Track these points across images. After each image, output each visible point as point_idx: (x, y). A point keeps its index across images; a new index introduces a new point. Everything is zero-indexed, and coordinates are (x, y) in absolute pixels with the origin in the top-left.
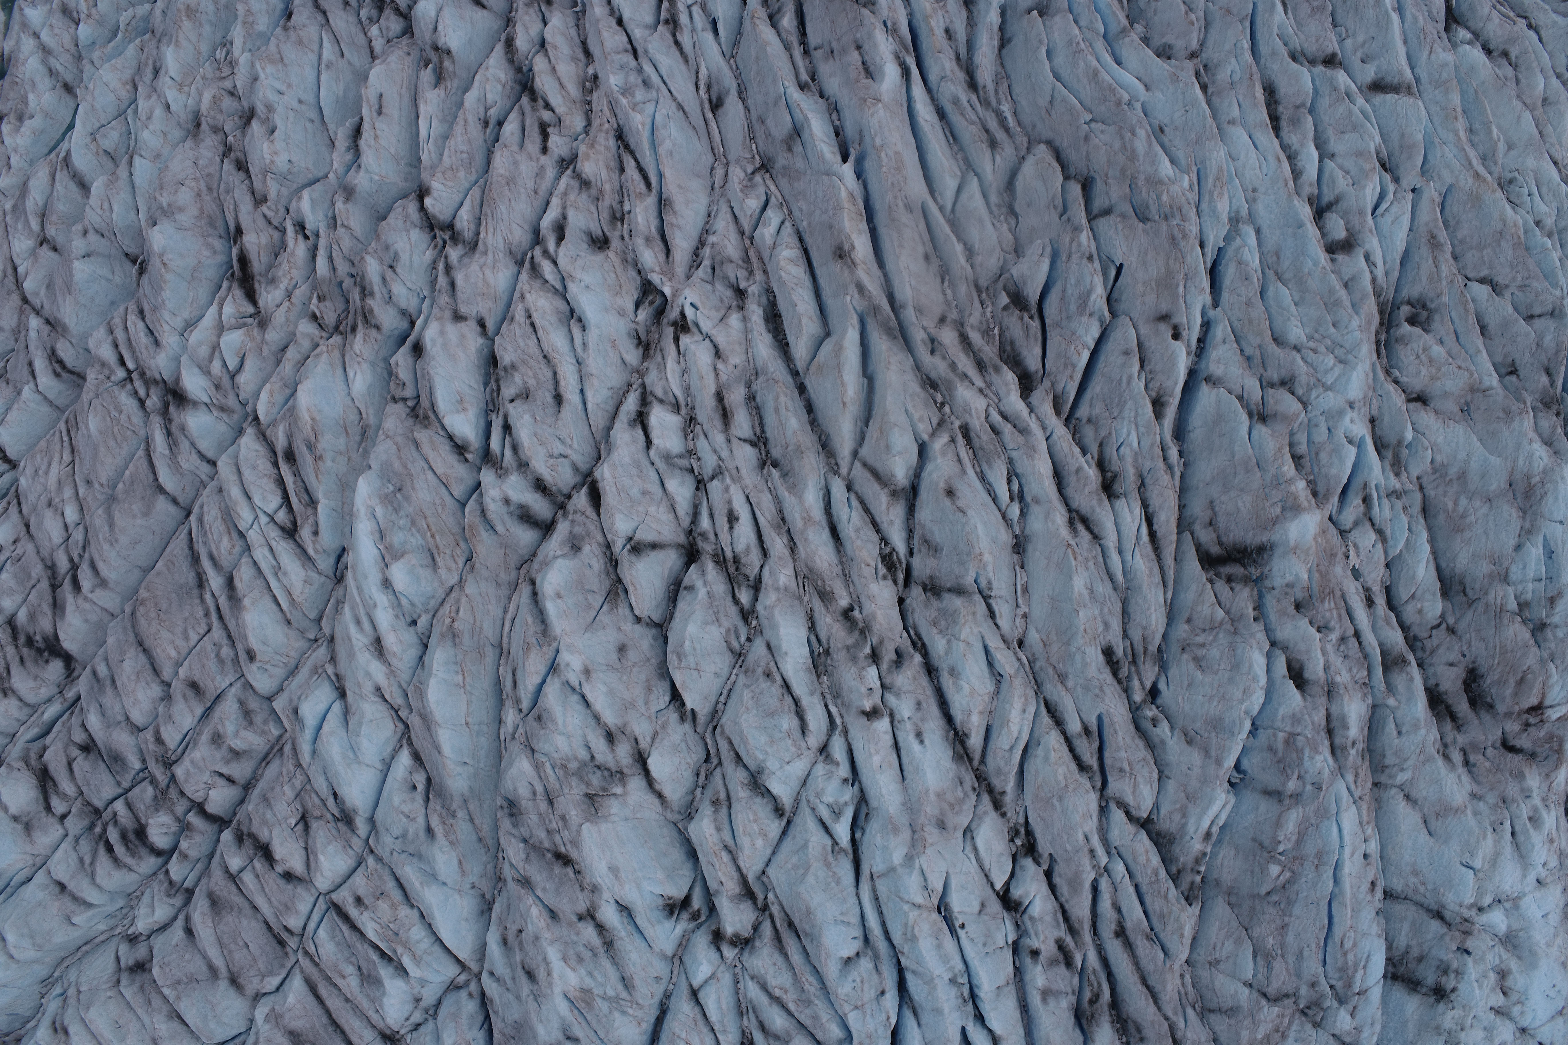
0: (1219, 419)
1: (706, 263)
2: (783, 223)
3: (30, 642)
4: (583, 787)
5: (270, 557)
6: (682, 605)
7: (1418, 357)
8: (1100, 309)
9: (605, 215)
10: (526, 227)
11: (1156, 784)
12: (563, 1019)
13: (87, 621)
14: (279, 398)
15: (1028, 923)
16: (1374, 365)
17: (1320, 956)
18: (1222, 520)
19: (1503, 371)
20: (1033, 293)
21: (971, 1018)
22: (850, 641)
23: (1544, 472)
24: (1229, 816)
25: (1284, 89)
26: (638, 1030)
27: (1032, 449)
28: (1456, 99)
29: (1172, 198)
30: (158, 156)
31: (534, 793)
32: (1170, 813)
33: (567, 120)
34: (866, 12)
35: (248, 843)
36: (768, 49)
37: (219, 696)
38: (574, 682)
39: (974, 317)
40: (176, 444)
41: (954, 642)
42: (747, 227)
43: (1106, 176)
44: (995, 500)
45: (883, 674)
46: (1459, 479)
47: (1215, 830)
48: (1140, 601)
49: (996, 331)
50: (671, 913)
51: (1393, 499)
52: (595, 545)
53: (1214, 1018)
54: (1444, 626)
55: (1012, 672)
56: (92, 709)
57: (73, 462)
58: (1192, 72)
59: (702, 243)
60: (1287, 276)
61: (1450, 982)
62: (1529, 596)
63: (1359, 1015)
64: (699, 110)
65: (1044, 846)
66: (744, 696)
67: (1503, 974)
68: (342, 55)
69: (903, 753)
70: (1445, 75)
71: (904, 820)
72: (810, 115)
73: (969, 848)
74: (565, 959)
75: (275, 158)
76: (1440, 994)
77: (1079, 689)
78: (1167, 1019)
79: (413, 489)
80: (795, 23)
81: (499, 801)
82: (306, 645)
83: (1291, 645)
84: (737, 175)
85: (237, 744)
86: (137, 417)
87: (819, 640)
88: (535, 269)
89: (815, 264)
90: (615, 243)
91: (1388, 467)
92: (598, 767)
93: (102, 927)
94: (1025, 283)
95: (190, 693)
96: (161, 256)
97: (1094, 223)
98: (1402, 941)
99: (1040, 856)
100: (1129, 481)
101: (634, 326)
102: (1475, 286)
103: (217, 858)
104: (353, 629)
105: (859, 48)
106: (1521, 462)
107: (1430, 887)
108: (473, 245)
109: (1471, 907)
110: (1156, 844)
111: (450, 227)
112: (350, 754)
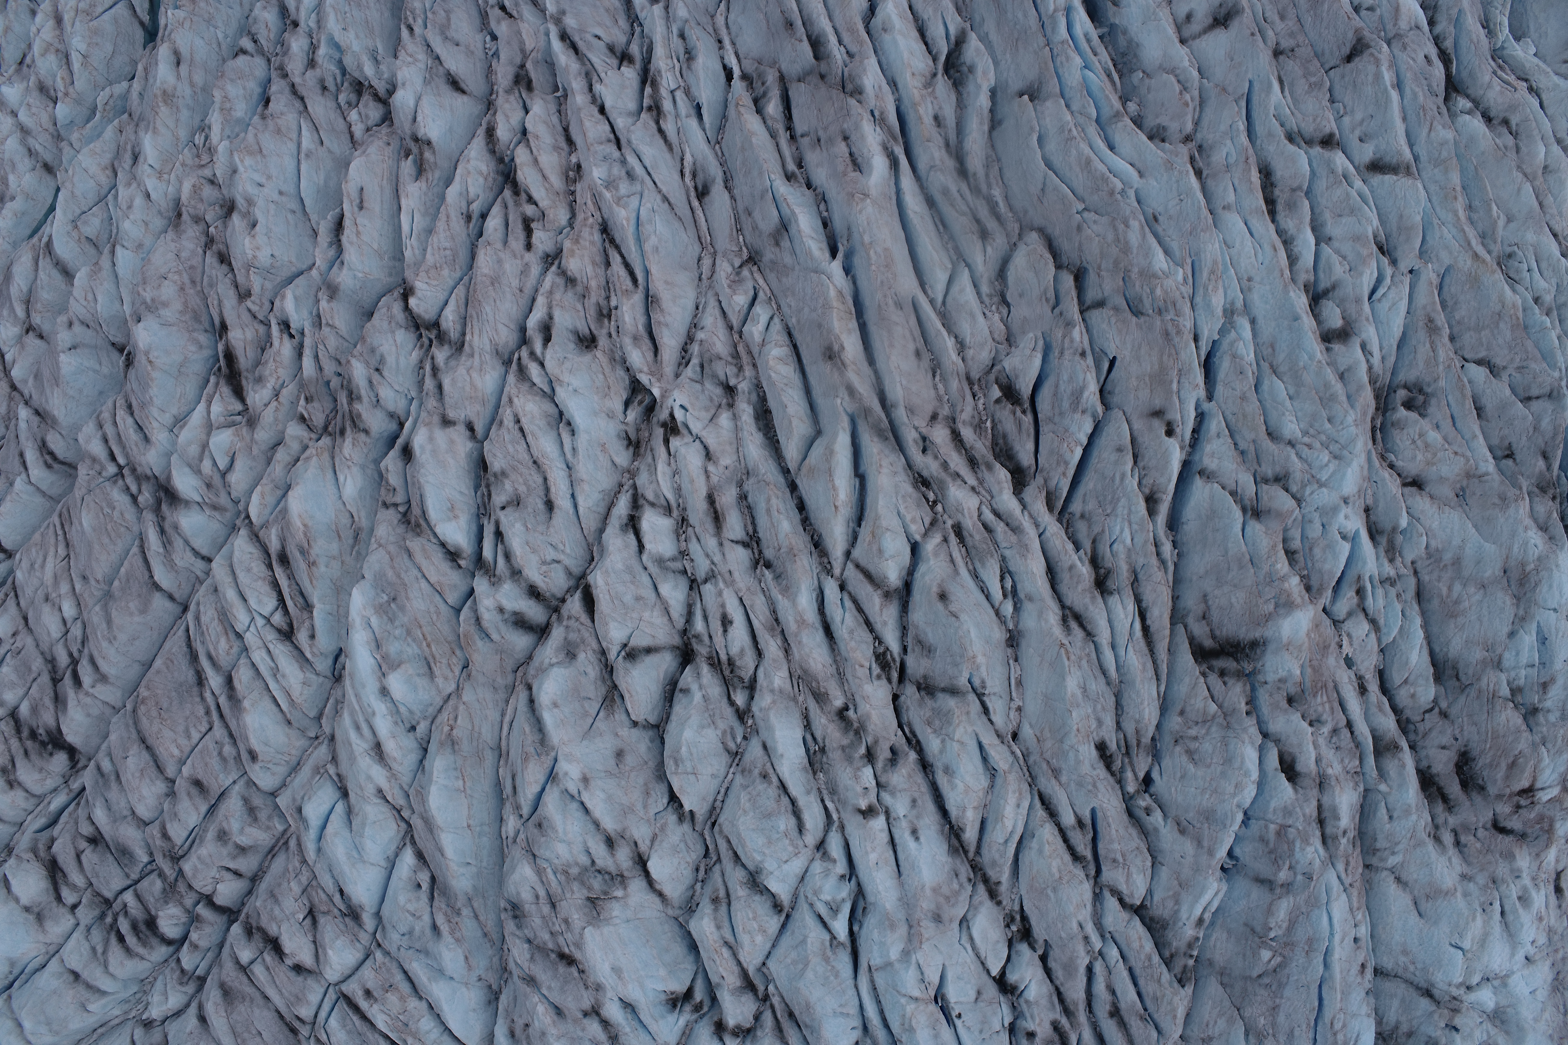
0: (1212, 514)
1: (695, 361)
2: (771, 318)
3: (33, 735)
4: (585, 891)
5: (268, 659)
6: (678, 709)
7: (1414, 442)
8: (1093, 406)
9: (592, 312)
10: (513, 326)
11: (1149, 872)
13: (88, 715)
14: (271, 500)
15: (1024, 1007)
16: (1369, 452)
17: (1311, 1035)
18: (1215, 615)
19: (1500, 453)
20: (1025, 387)
22: (845, 742)
23: (1539, 559)
24: (1221, 903)
25: (1280, 172)
27: (1025, 548)
28: (1455, 179)
29: (1166, 292)
30: (140, 246)
31: (537, 897)
32: (1163, 900)
33: (551, 214)
34: (852, 101)
35: (257, 936)
36: (754, 140)
37: (223, 794)
38: (573, 789)
39: (966, 413)
40: (170, 542)
41: (948, 741)
42: (735, 321)
43: (1099, 268)
44: (988, 597)
45: (879, 773)
46: (1453, 564)
47: (1207, 916)
48: (1134, 696)
49: (989, 424)
50: (674, 1006)
51: (1387, 586)
52: (590, 653)
54: (1437, 710)
55: (1006, 766)
56: (98, 804)
57: (68, 556)
58: (1187, 158)
59: (690, 338)
60: (1282, 369)
62: (1521, 682)
64: (684, 199)
65: (1039, 932)
66: (742, 796)
68: (322, 143)
69: (899, 849)
70: (1444, 154)
71: (901, 916)
72: (797, 209)
73: (965, 940)
75: (258, 253)
77: (1073, 785)
79: (408, 598)
80: (781, 109)
81: (503, 904)
82: (308, 743)
83: (1283, 738)
85: (243, 840)
86: (130, 513)
87: (814, 739)
88: (522, 371)
89: (805, 361)
90: (603, 342)
91: (1382, 554)
92: (599, 872)
93: (116, 1012)
94: (1017, 377)
95: (194, 791)
96: (147, 353)
97: (1087, 315)
98: (1392, 1016)
99: (1035, 941)
100: (1122, 576)
101: (623, 427)
102: (1472, 368)
103: (226, 949)
104: (353, 735)
105: (846, 139)
106: (1516, 549)
107: (1419, 966)
108: (459, 347)
109: (1459, 986)
110: (1149, 929)
111: (436, 324)
112: (355, 854)
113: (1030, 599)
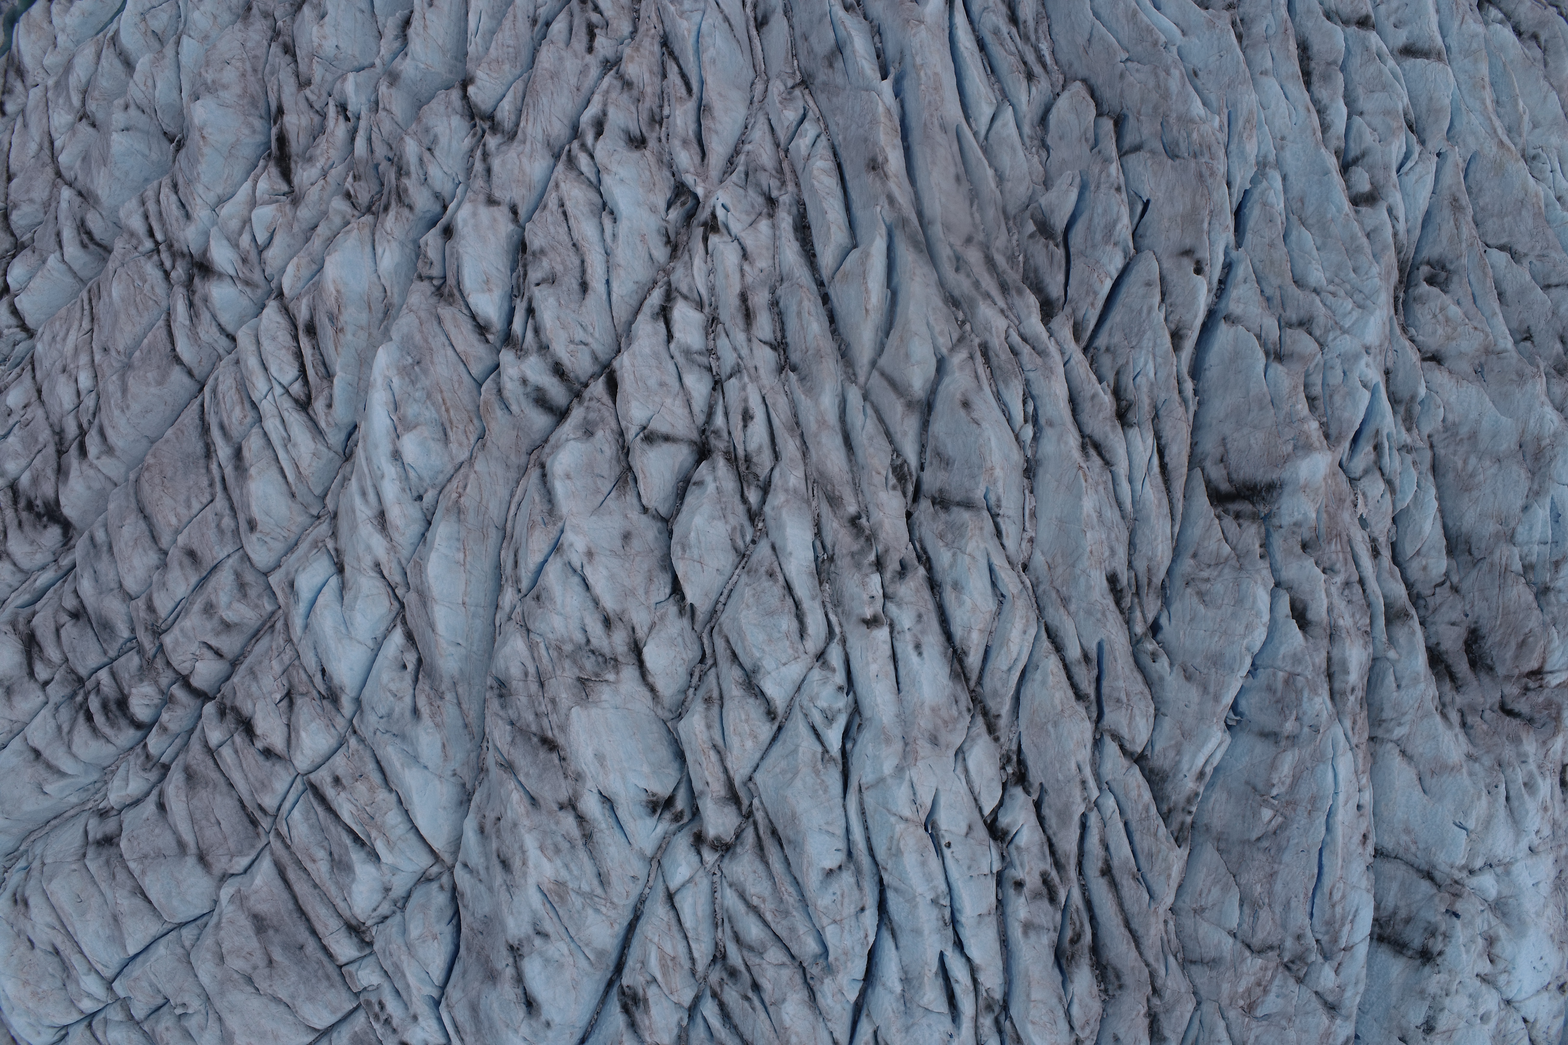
0: (1236, 355)
1: (741, 168)
2: (818, 136)
3: (30, 506)
4: (576, 671)
5: (281, 428)
6: (690, 499)
7: (1435, 316)
8: (1125, 240)
9: (645, 116)
10: (566, 122)
11: (1152, 719)
12: (534, 912)
13: (89, 488)
14: (305, 273)
15: (1014, 853)
16: (1391, 319)
17: (1308, 908)
18: (1233, 458)
19: (1518, 337)
20: (1059, 222)
21: (951, 943)
22: (856, 547)
23: (1555, 435)
24: (1223, 759)
25: (1317, 45)
26: (609, 931)
27: (1049, 371)
28: (1484, 69)
29: (1202, 136)
30: (206, 37)
31: (526, 674)
32: (1165, 749)
33: (614, 24)
35: (230, 717)
37: (215, 567)
38: (576, 563)
39: (1000, 241)
40: (197, 315)
41: (959, 554)
42: (782, 137)
43: (1139, 113)
44: (1009, 420)
45: (886, 583)
46: (1469, 438)
47: (1209, 770)
48: (1147, 532)
49: (1021, 258)
50: (654, 811)
51: (1404, 453)
52: (608, 431)
53: (1193, 969)
55: (1015, 591)
56: (86, 575)
57: (92, 330)
58: (1228, 21)
59: (737, 152)
60: (1310, 221)
61: (1437, 945)
62: (1534, 558)
63: (1343, 973)
64: (744, 26)
65: (1035, 775)
66: (746, 592)
67: (1491, 941)
69: (901, 664)
70: (1475, 45)
71: (896, 732)
72: (853, 33)
73: (959, 769)
74: (542, 848)
75: (324, 42)
76: (1426, 956)
77: (1081, 613)
78: (1148, 965)
79: (432, 363)
81: (490, 681)
82: (309, 521)
83: (1296, 586)
84: (777, 88)
85: (229, 616)
86: (161, 288)
87: (824, 546)
88: (571, 162)
89: (847, 177)
90: (652, 143)
91: (1400, 422)
92: (593, 652)
93: (74, 799)
94: (1052, 211)
95: (187, 561)
96: (201, 129)
97: (1124, 159)
98: (1390, 902)
99: (1031, 785)
100: (1143, 411)
101: (664, 224)
102: (1494, 252)
103: (197, 732)
106: (1532, 423)
107: (1421, 846)
108: (512, 134)
109: (1462, 868)
110: (1149, 781)
111: (491, 117)
112: (343, 629)
113: (1051, 424)
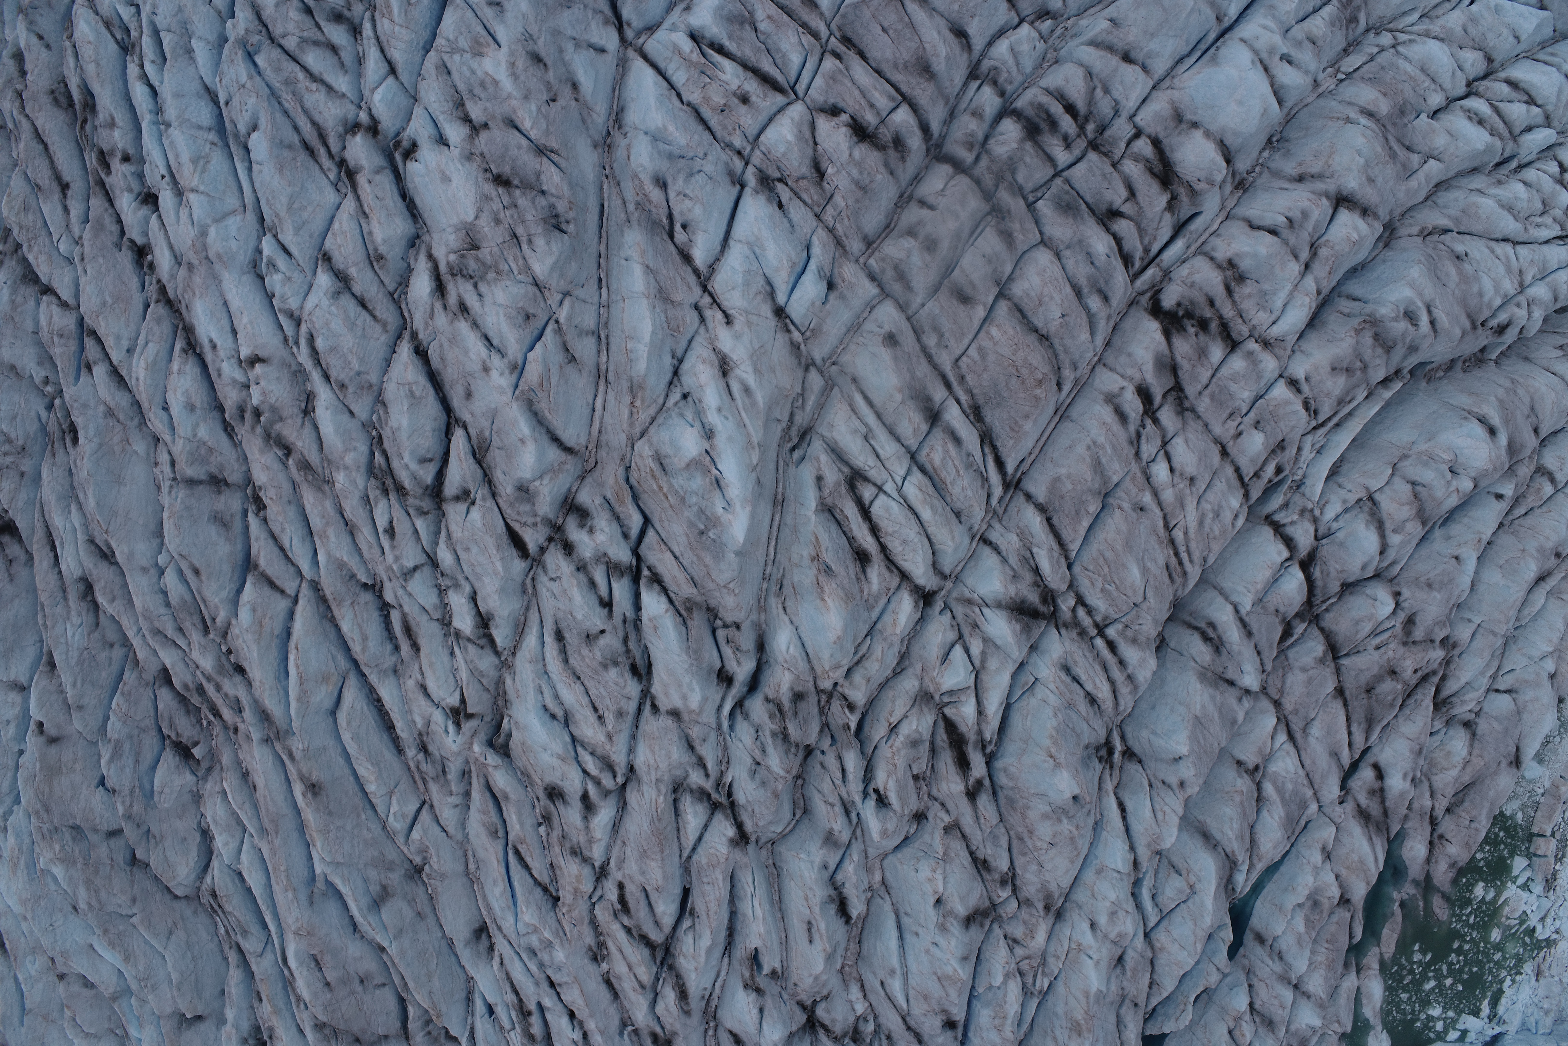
2: (388, 816)
3: (1203, 325)
4: (481, 256)
5: (878, 449)
9: (556, 821)
12: (503, 21)
13: (1130, 355)
14: (888, 619)
15: (135, 185)
20: (169, 758)
21: (158, 92)
22: (278, 426)
27: (149, 616)
29: (51, 847)
31: (530, 242)
32: (25, 302)
33: (609, 917)
34: (322, 1018)
35: (887, 140)
36: (419, 988)
37: (935, 293)
38: (497, 359)
40: (1025, 560)
42: (426, 814)
43: (112, 866)
45: (249, 399)
48: (59, 489)
50: (413, 145)
52: (504, 493)
55: (156, 414)
56: (1103, 258)
57: (1168, 531)
65: (126, 258)
68: (882, 983)
69: (228, 328)
74: (496, 82)
78: (27, 116)
79: (689, 536)
82: (840, 362)
85: (909, 243)
86: (1084, 585)
88: (608, 765)
90: (541, 794)
92: (471, 277)
94: (177, 767)
95: (968, 290)
99: (130, 248)
100: (73, 594)
105: (328, 984)
108: (677, 788)
110: (35, 274)
111: (715, 807)
112: (758, 251)
113: (144, 570)
